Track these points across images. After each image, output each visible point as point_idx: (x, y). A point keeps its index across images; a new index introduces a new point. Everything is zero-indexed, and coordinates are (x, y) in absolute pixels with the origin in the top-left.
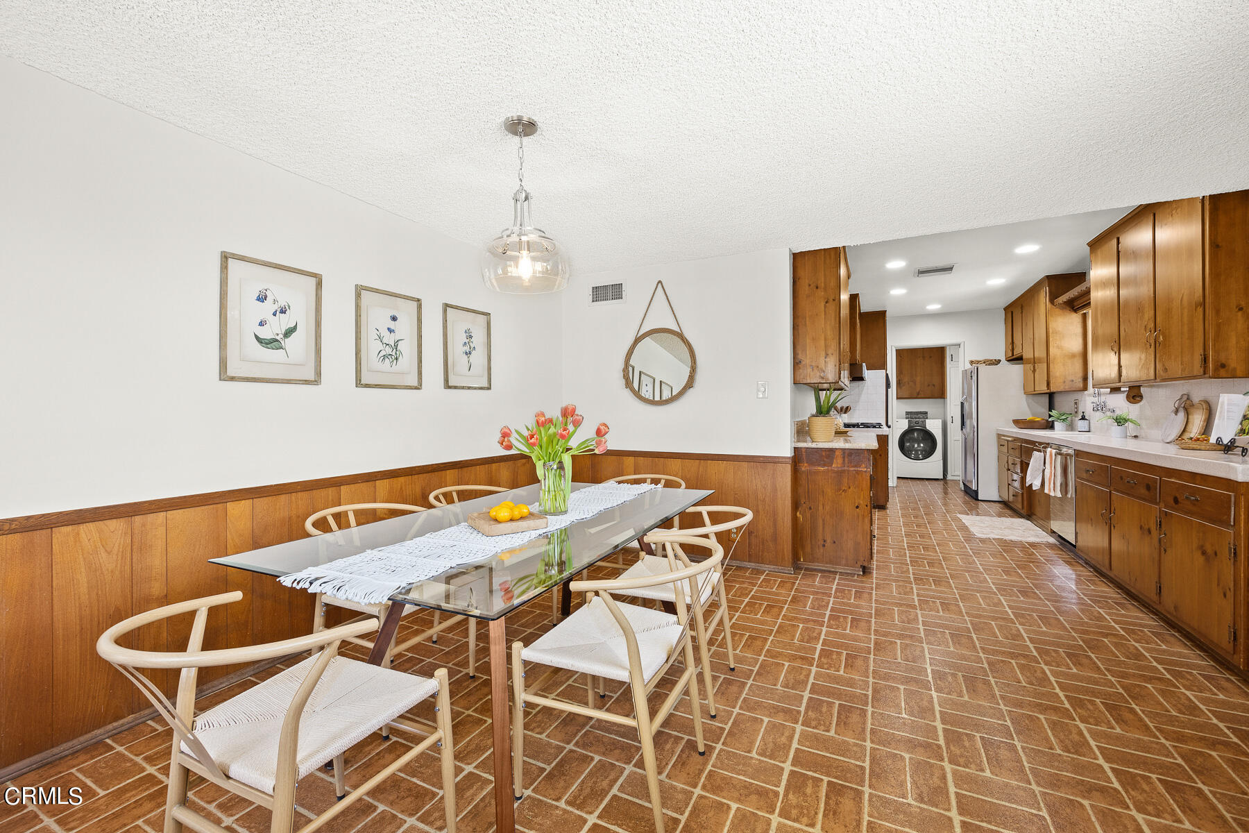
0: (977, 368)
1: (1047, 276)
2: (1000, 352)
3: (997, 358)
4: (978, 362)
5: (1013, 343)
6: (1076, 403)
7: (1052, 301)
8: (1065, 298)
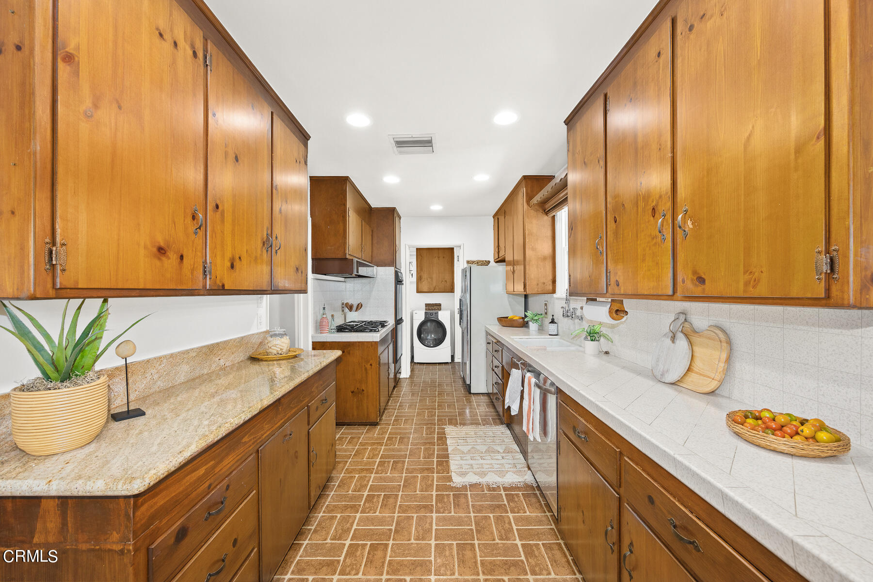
0: (470, 268)
1: (525, 178)
2: (489, 254)
3: (487, 260)
4: (473, 262)
5: (498, 246)
6: (546, 304)
7: (528, 202)
8: (538, 198)
